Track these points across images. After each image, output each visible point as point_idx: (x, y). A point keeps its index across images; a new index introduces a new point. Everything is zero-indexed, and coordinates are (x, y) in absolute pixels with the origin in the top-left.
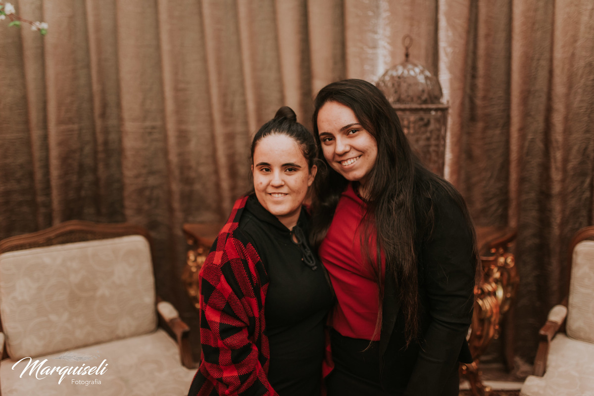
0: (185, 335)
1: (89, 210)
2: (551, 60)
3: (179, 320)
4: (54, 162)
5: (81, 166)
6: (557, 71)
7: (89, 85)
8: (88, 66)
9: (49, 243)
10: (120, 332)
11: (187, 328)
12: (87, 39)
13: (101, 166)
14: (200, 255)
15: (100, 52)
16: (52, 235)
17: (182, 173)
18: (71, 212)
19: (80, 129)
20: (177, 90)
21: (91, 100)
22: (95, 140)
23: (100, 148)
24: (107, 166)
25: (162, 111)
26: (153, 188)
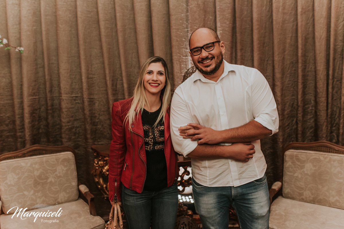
0: (92, 200)
1: (44, 140)
2: (273, 61)
3: (89, 192)
4: (27, 115)
5: (40, 117)
6: (276, 66)
7: (44, 76)
8: (43, 67)
9: (24, 156)
10: (59, 200)
11: (93, 196)
12: (43, 53)
13: (49, 117)
14: (100, 160)
15: (49, 60)
16: (25, 152)
17: (91, 119)
18: (35, 141)
19: (40, 98)
20: (88, 78)
21: (45, 84)
22: (47, 104)
23: (49, 108)
24: (53, 117)
25: (81, 88)
26: (77, 127)
